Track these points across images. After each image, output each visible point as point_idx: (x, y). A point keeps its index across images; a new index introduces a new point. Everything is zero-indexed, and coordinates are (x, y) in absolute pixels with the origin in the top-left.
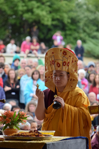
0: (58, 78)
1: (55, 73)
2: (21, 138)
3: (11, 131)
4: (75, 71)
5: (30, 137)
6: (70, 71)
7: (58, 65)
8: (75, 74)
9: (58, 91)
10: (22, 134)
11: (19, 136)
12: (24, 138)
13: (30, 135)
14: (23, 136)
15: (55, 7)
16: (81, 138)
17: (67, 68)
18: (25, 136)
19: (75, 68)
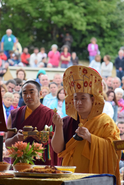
0: (80, 102)
1: (75, 97)
2: (35, 174)
3: (24, 165)
4: (99, 92)
5: (45, 173)
6: (93, 93)
7: (79, 86)
8: (100, 96)
9: (81, 118)
10: (36, 170)
11: (32, 172)
12: (38, 175)
13: (46, 172)
14: (37, 172)
15: (91, 8)
16: (106, 175)
17: (90, 89)
18: (39, 172)
19: (99, 89)
